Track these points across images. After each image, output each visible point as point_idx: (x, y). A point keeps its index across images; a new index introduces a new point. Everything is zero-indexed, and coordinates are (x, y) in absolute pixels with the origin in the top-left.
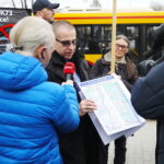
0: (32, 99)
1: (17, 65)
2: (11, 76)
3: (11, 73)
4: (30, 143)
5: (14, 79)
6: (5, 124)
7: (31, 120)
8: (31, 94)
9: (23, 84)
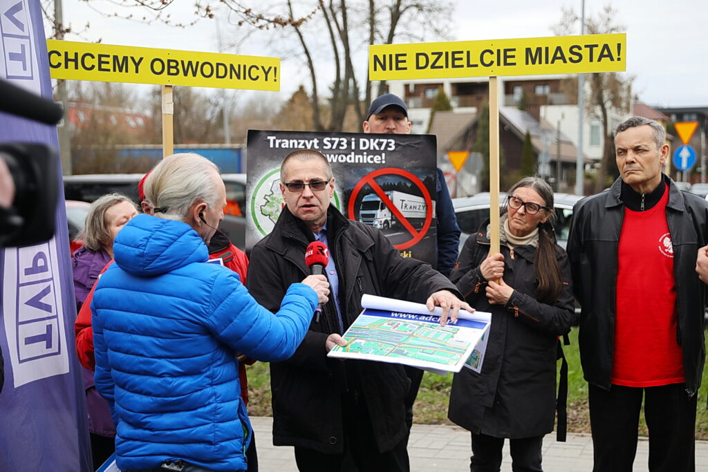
0: (171, 289)
1: (148, 234)
2: (137, 251)
3: (138, 247)
4: (169, 366)
5: (142, 255)
6: (132, 332)
7: (169, 324)
8: (170, 281)
9: (157, 263)
